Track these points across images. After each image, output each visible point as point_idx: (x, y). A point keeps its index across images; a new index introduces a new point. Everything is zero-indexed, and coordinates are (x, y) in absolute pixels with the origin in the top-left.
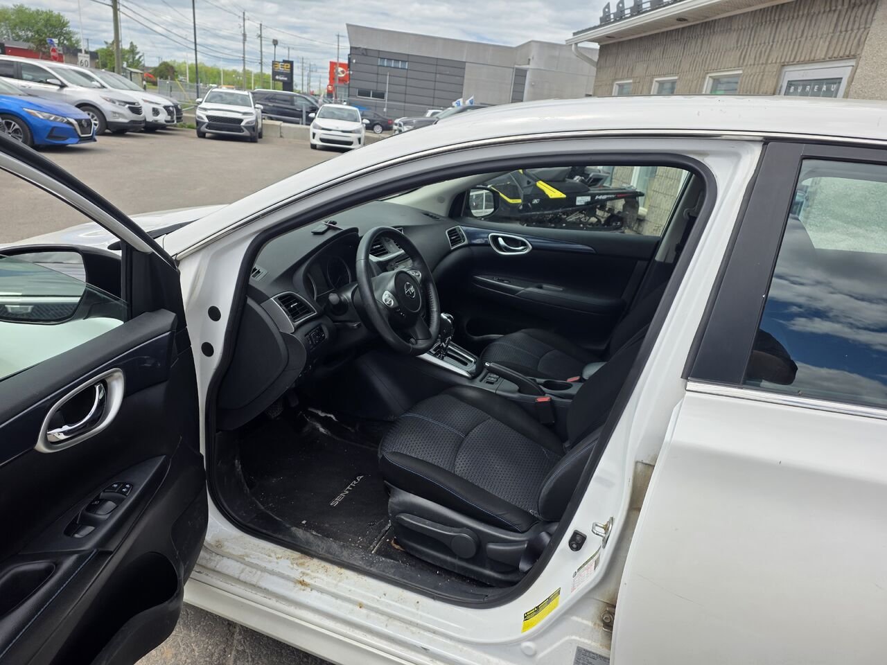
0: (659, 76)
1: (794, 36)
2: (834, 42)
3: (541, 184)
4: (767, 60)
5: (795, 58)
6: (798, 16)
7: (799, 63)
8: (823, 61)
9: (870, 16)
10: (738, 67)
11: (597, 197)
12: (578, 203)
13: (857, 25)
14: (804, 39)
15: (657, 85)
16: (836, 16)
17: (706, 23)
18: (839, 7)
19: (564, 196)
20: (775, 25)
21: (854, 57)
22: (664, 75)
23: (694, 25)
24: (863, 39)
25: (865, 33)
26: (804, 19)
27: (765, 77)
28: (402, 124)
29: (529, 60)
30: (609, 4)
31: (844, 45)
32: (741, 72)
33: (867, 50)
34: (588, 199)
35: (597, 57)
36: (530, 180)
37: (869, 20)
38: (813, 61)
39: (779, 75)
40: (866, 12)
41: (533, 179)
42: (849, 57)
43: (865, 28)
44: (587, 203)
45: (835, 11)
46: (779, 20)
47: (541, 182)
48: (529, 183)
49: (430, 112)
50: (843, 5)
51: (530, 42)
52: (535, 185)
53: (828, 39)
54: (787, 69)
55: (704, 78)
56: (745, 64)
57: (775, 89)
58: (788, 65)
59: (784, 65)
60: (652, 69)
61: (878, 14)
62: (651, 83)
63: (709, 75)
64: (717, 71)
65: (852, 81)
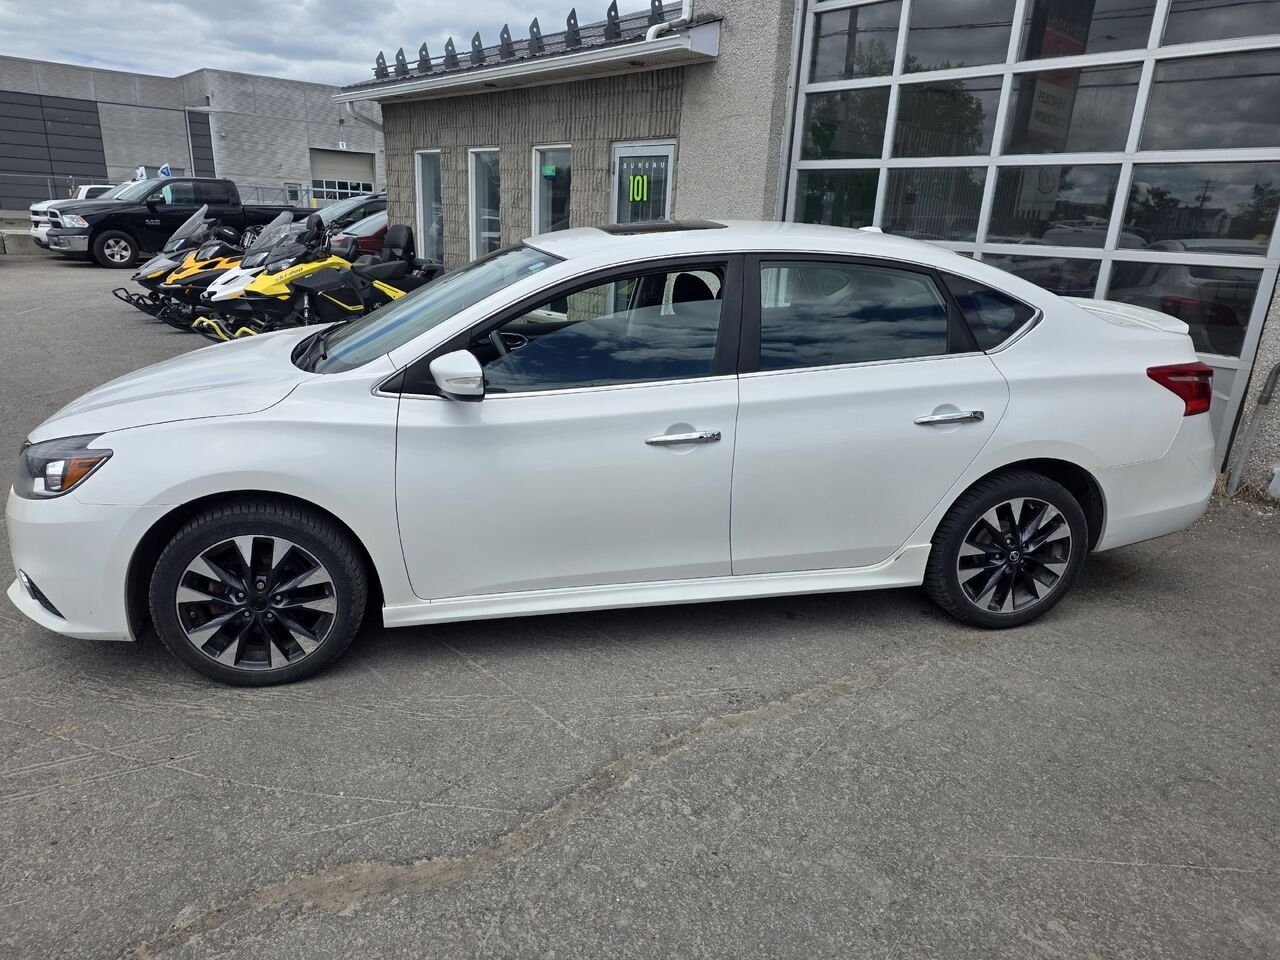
0: (474, 146)
1: (615, 112)
2: (654, 121)
3: (378, 284)
4: (594, 135)
5: (621, 135)
6: (614, 92)
7: (626, 140)
8: (647, 139)
9: (679, 100)
10: (567, 141)
13: (669, 106)
14: (625, 116)
15: (474, 156)
16: (649, 96)
17: (518, 89)
18: (650, 88)
19: (406, 295)
20: (594, 99)
21: (674, 137)
22: (481, 146)
23: (504, 91)
24: (677, 120)
25: (678, 115)
26: (620, 96)
27: (596, 152)
28: (58, 212)
29: (208, 98)
30: (380, 53)
31: (663, 125)
32: (570, 146)
33: (683, 133)
35: (382, 119)
36: (364, 280)
37: (679, 103)
38: (639, 139)
39: (609, 151)
40: (674, 95)
41: (371, 279)
42: (670, 137)
43: (677, 110)
45: (647, 91)
46: (596, 94)
47: (377, 281)
48: (363, 284)
49: (84, 190)
50: (653, 86)
51: (202, 70)
52: (372, 286)
53: (648, 118)
54: (616, 145)
55: (530, 151)
56: (572, 138)
57: (609, 165)
58: (616, 141)
59: (612, 141)
60: (463, 138)
61: (685, 98)
62: (466, 154)
63: (535, 148)
64: (543, 144)
65: (677, 159)
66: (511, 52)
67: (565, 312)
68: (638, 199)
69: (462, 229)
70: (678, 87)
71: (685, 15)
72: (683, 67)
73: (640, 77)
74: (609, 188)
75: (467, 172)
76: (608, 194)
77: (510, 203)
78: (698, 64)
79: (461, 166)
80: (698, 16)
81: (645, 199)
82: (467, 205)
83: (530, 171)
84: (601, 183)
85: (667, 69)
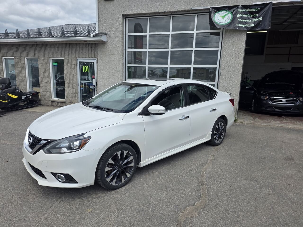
0: (27, 57)
1: (77, 51)
2: (89, 54)
3: (9, 94)
4: (71, 56)
6: (77, 47)
7: (81, 58)
8: (88, 58)
10: (61, 57)
11: (28, 96)
12: (22, 99)
13: (94, 51)
14: (80, 52)
15: (27, 59)
16: (88, 48)
17: (44, 44)
19: (18, 97)
20: (70, 48)
21: (96, 58)
22: (30, 57)
23: (39, 44)
26: (79, 48)
27: (72, 60)
30: (6, 29)
31: (92, 55)
34: (25, 96)
36: (5, 94)
38: (85, 58)
40: (95, 49)
41: (6, 93)
43: (96, 52)
44: (25, 98)
52: (7, 95)
54: (77, 59)
55: (49, 59)
56: (64, 56)
57: (76, 63)
58: (78, 58)
59: (77, 58)
60: (23, 54)
61: (98, 50)
62: (25, 59)
63: (50, 58)
64: (52, 57)
65: (97, 63)
66: (40, 35)
67: (65, 98)
68: (86, 71)
69: (24, 78)
70: (96, 47)
71: (97, 32)
72: (97, 43)
73: (85, 44)
74: (77, 68)
75: (25, 63)
76: (77, 70)
77: (42, 72)
78: (101, 43)
79: (22, 62)
80: (100, 33)
81: (88, 71)
82: (25, 72)
83: (49, 64)
84: (74, 67)
85: (93, 43)
